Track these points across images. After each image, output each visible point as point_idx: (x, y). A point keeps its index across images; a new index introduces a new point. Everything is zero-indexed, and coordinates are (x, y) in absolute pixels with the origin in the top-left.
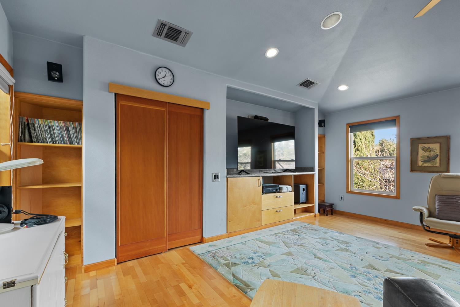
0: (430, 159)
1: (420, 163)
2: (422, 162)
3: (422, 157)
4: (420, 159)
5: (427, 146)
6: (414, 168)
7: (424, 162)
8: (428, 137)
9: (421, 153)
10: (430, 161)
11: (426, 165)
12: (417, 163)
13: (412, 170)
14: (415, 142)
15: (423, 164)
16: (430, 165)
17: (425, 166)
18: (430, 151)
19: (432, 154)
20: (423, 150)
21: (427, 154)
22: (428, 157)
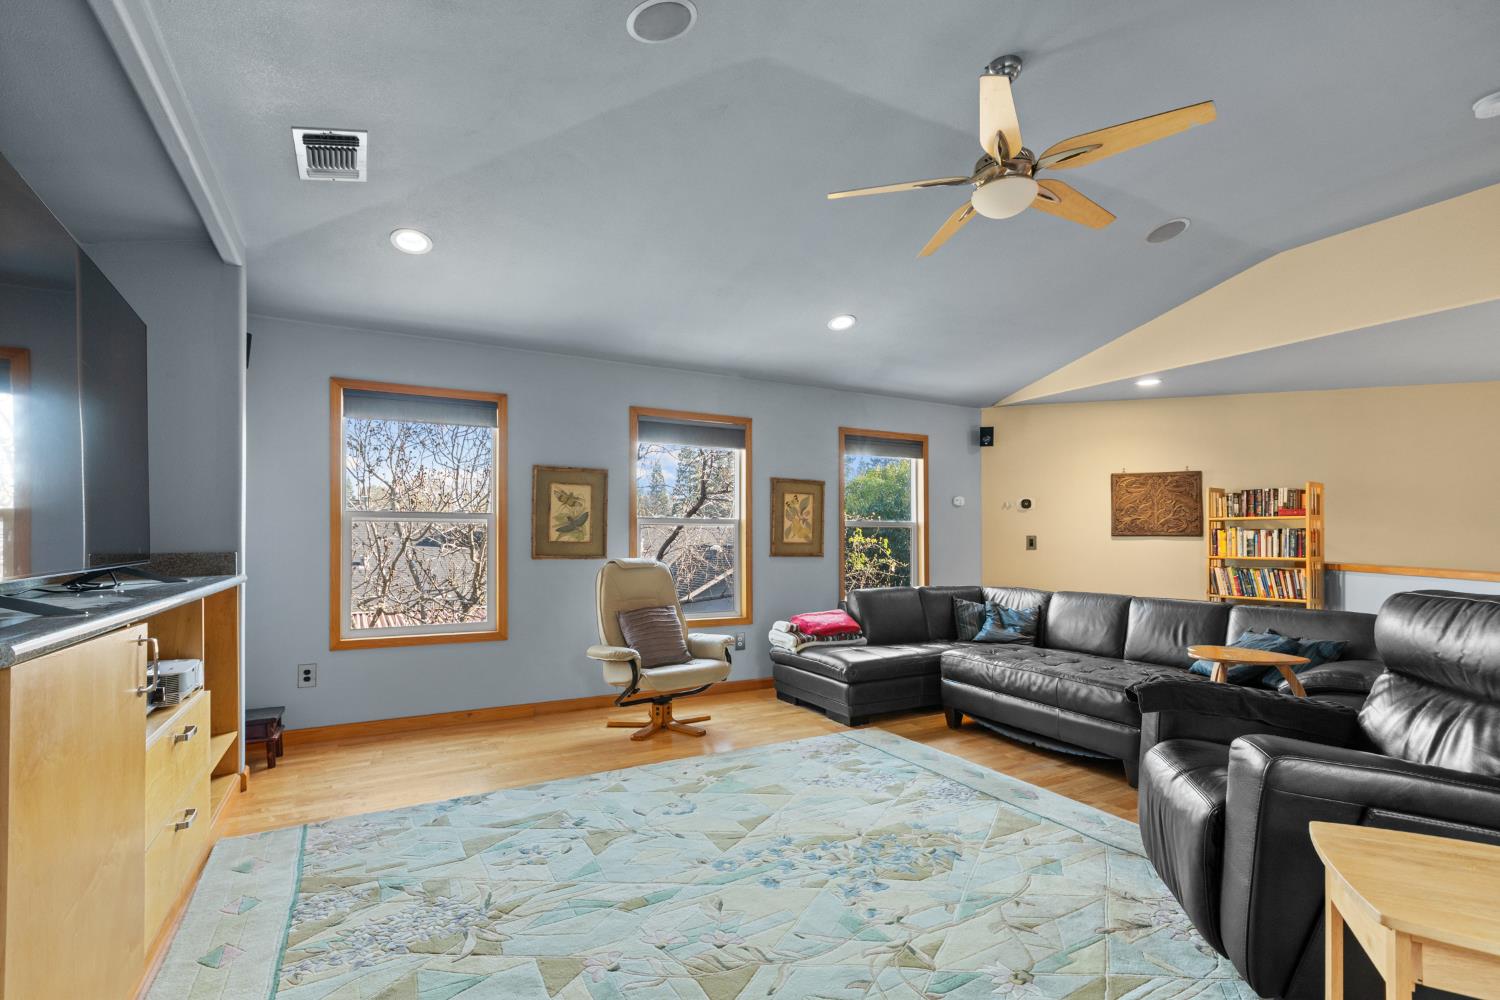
0: (573, 524)
1: (554, 535)
2: (557, 530)
3: (557, 518)
4: (553, 522)
5: (567, 489)
6: (542, 548)
7: (562, 530)
8: (570, 468)
9: (557, 508)
10: (572, 530)
11: (566, 538)
12: (548, 535)
13: (537, 554)
14: (545, 476)
15: (560, 536)
16: (572, 540)
17: (564, 542)
18: (573, 505)
19: (576, 512)
20: (560, 499)
21: (566, 510)
22: (569, 518)
